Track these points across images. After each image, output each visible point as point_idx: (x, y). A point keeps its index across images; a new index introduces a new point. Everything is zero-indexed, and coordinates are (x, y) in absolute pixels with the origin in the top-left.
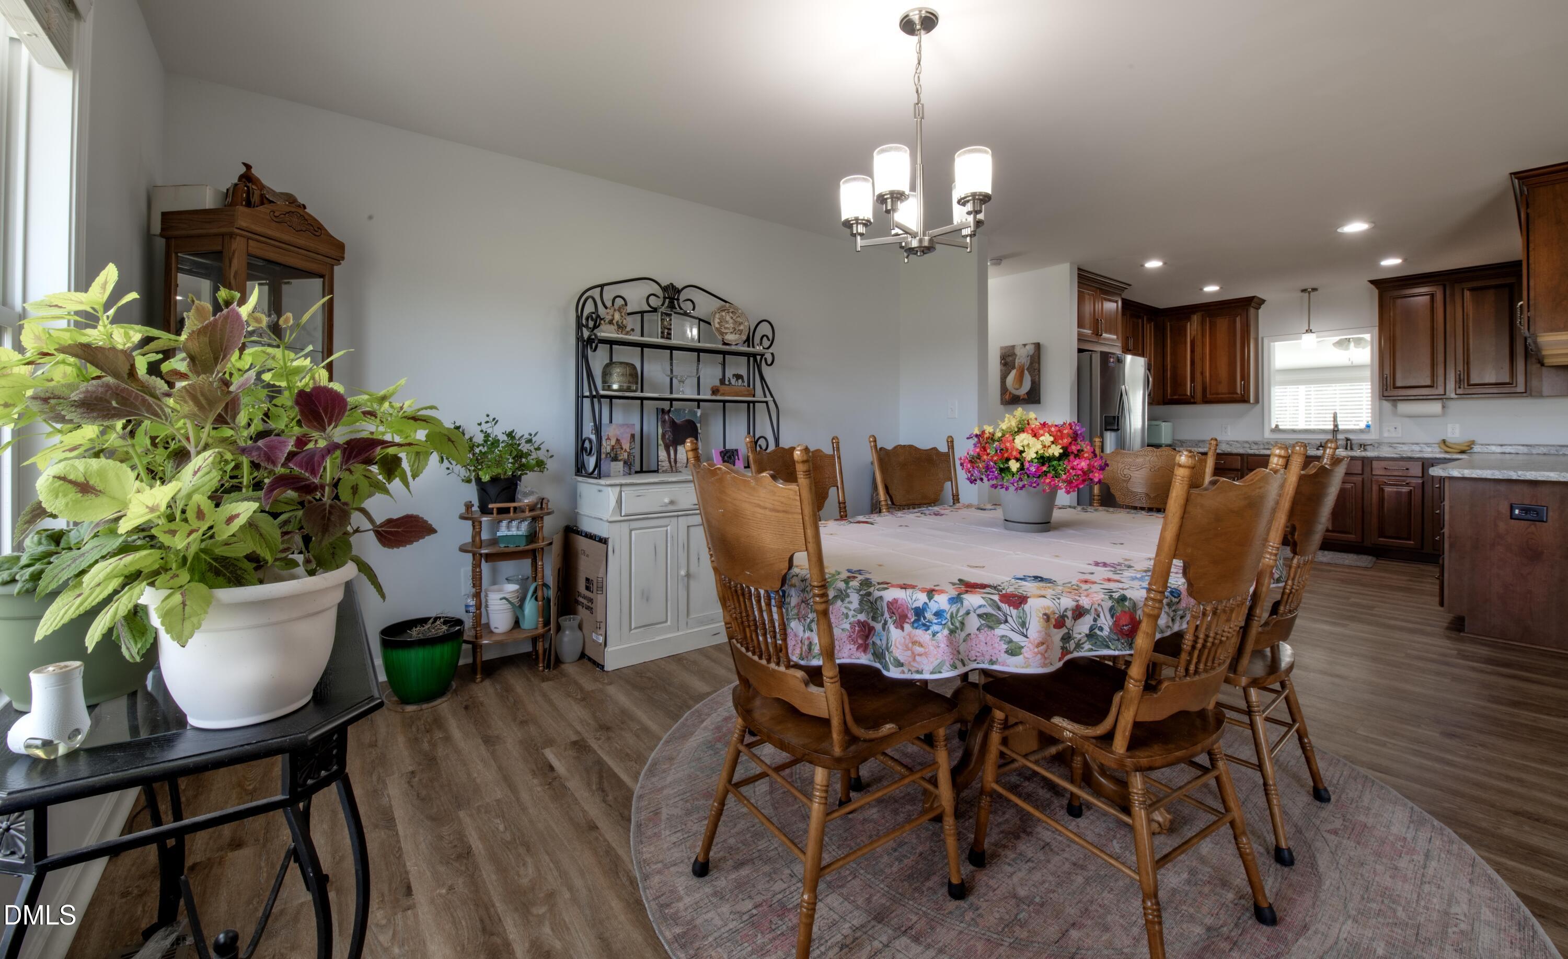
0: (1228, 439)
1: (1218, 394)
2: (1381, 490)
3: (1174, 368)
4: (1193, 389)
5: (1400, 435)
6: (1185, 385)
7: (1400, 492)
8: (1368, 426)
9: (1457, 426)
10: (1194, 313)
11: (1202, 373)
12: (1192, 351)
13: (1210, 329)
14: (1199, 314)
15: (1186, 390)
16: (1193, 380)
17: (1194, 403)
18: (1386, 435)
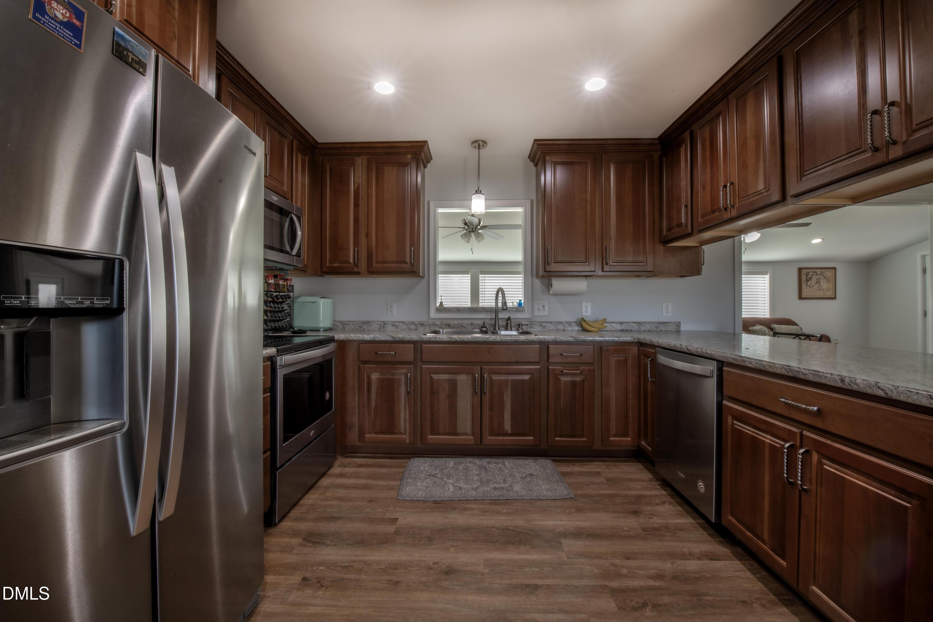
0: (394, 319)
1: (384, 262)
2: (557, 380)
3: (335, 224)
4: (357, 254)
5: (546, 313)
6: (348, 249)
7: (576, 381)
8: (520, 304)
9: (589, 305)
10: (358, 155)
11: (367, 235)
12: (356, 205)
13: (377, 178)
14: (365, 158)
15: (348, 256)
16: (356, 244)
17: (358, 274)
18: (536, 313)
